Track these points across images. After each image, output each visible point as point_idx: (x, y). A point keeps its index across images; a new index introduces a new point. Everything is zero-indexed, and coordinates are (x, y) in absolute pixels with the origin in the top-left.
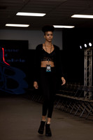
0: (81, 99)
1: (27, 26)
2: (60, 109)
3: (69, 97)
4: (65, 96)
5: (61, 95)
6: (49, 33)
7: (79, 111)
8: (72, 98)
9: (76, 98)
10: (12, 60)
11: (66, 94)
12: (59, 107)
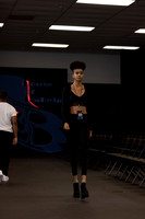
1: (66, 46)
2: (117, 178)
3: (130, 158)
4: (124, 156)
5: (119, 155)
8: (136, 159)
9: (142, 160)
10: (42, 99)
11: (125, 153)
12: (115, 173)
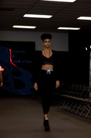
0: (86, 100)
6: (47, 40)
7: (84, 112)
8: (78, 98)
9: (81, 99)
10: (19, 61)
11: (71, 95)
